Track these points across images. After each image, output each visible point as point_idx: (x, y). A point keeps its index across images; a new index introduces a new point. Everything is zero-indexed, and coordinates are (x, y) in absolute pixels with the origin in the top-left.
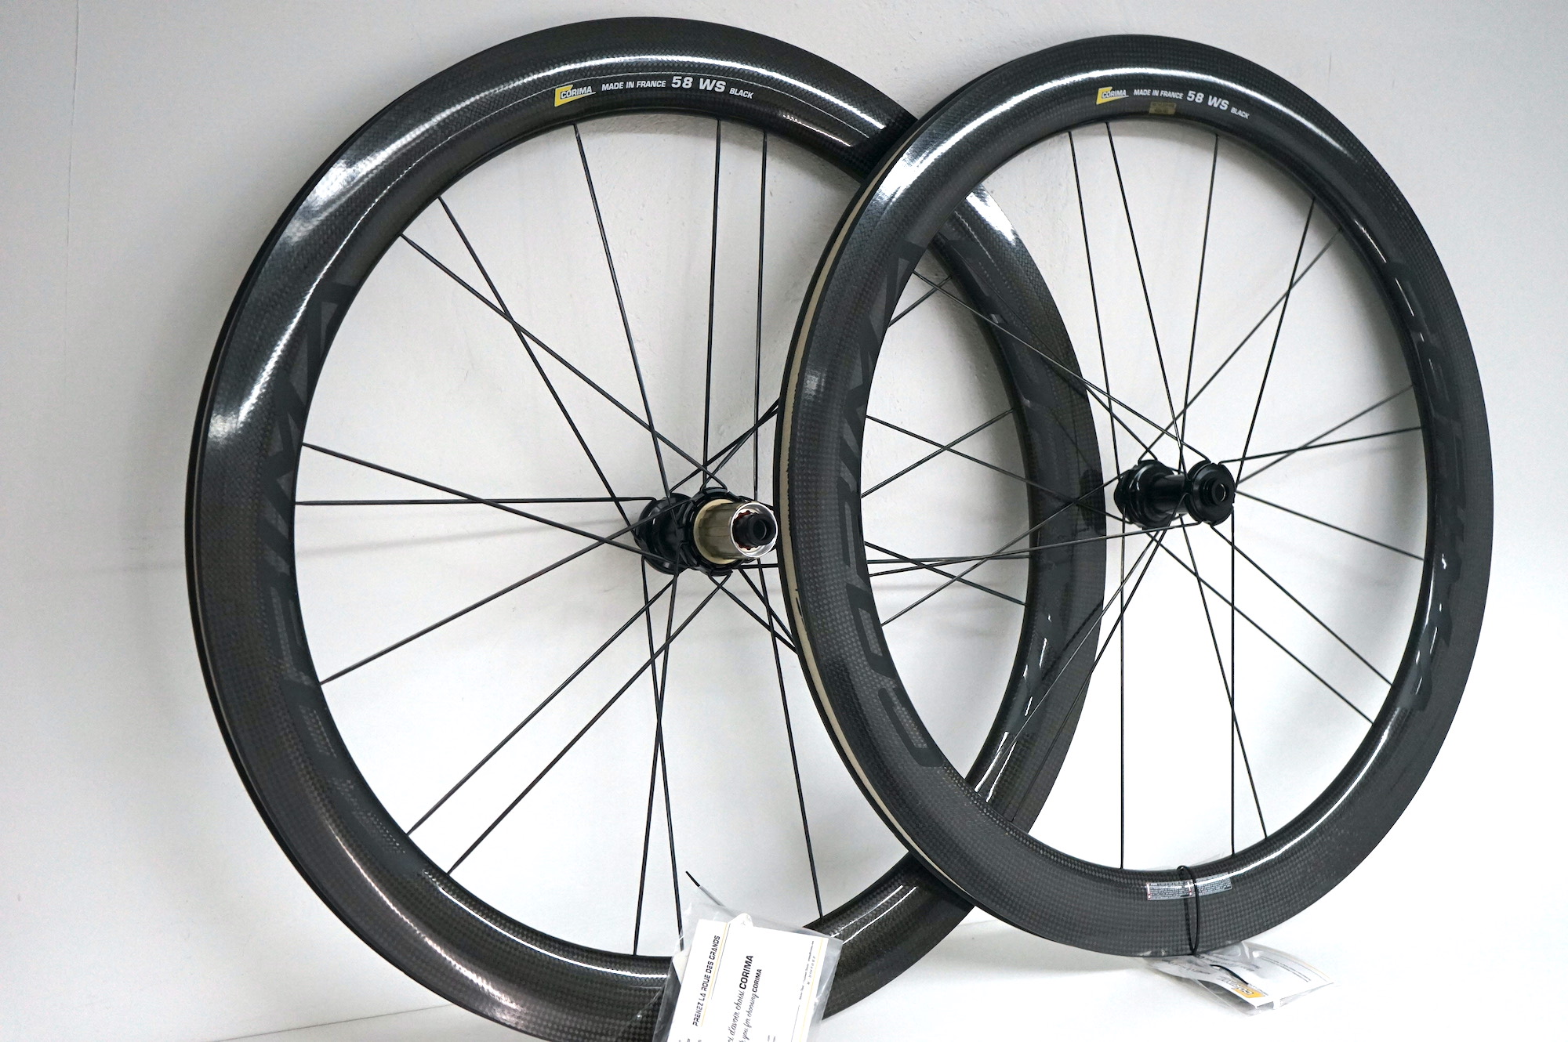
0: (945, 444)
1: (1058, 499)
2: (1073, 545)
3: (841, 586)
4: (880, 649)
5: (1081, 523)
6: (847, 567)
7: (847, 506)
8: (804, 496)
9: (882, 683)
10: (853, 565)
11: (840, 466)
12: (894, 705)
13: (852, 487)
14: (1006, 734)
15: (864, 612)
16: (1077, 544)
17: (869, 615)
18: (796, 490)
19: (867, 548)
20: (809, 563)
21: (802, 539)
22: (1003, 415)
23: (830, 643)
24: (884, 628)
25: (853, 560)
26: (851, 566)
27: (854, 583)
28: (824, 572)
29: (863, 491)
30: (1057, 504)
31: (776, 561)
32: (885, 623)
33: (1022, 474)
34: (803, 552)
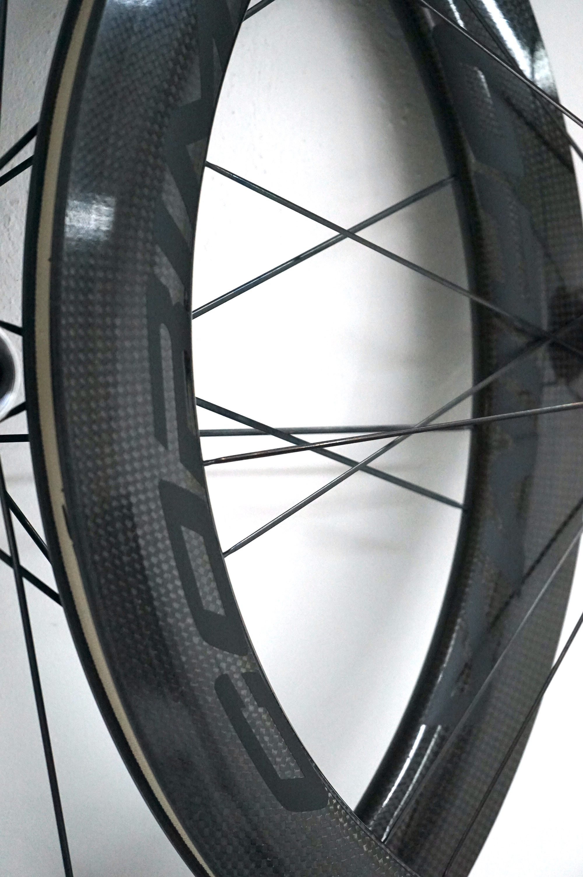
0: (346, 226)
1: (521, 331)
2: (536, 414)
3: (148, 485)
4: (219, 602)
5: (549, 374)
6: (161, 449)
7: (164, 332)
8: (81, 309)
9: (223, 665)
10: (174, 445)
11: (153, 254)
12: (243, 705)
13: (175, 295)
14: (423, 728)
15: (192, 533)
16: (541, 413)
17: (201, 538)
18: (63, 295)
19: (199, 409)
20: (87, 441)
21: (74, 394)
22: (440, 185)
23: (125, 594)
24: (228, 560)
25: (172, 435)
26: (170, 447)
27: (174, 479)
28: (117, 458)
29: (195, 305)
30: (519, 340)
31: (24, 431)
32: (229, 552)
33: (464, 283)
34: (75, 418)
